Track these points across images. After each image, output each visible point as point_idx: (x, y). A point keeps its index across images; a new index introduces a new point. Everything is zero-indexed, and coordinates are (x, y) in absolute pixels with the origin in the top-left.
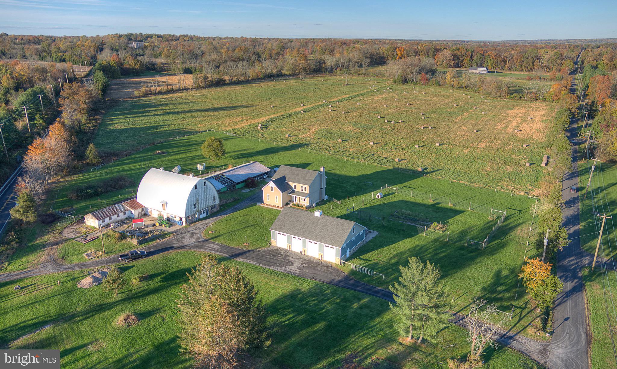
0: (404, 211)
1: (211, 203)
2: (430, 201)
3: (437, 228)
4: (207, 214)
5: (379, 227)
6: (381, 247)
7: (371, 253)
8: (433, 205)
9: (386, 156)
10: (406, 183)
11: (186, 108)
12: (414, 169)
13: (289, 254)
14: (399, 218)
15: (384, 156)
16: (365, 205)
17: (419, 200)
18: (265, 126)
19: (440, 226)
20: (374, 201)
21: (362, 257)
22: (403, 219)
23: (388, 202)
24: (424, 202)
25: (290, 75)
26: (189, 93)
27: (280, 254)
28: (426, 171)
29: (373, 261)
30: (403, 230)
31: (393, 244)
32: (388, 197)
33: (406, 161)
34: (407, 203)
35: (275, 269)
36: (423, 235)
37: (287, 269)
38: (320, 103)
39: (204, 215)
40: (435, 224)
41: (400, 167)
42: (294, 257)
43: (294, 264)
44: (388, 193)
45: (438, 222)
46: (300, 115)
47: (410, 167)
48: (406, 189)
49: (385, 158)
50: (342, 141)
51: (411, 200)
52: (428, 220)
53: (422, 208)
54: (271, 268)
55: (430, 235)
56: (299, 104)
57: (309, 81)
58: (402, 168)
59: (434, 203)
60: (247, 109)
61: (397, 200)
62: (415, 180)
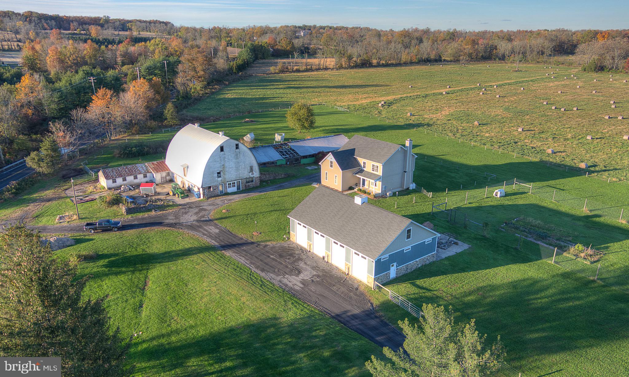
0: (530, 219)
1: (245, 174)
2: (584, 211)
3: (582, 255)
4: (238, 188)
5: (476, 239)
6: (463, 270)
7: (438, 278)
8: (587, 217)
9: (535, 146)
10: (553, 181)
11: (314, 84)
12: (573, 165)
13: (304, 257)
14: (517, 228)
15: (531, 145)
16: (470, 203)
17: (564, 208)
18: (389, 104)
19: (590, 251)
20: (486, 200)
21: (418, 282)
22: (524, 231)
23: (510, 203)
24: (573, 212)
25: (451, 61)
26: (329, 72)
27: (291, 255)
28: (592, 169)
29: (435, 293)
30: (516, 249)
31: (486, 269)
32: (513, 197)
33: (563, 154)
34: (542, 210)
35: (266, 277)
36: (549, 262)
37: (285, 281)
38: (473, 86)
39: (235, 189)
40: (580, 247)
41: (551, 160)
42: (308, 263)
43: (302, 275)
44: (516, 191)
45: (587, 245)
46: (440, 96)
47: (568, 161)
48: (548, 189)
49: (533, 148)
50: (479, 124)
51: (551, 206)
52: (570, 239)
53: (566, 219)
54: (263, 274)
55: (564, 264)
56: (445, 87)
57: (471, 66)
58: (555, 161)
59: (590, 214)
60: (380, 88)
61: (527, 202)
62: (570, 179)
